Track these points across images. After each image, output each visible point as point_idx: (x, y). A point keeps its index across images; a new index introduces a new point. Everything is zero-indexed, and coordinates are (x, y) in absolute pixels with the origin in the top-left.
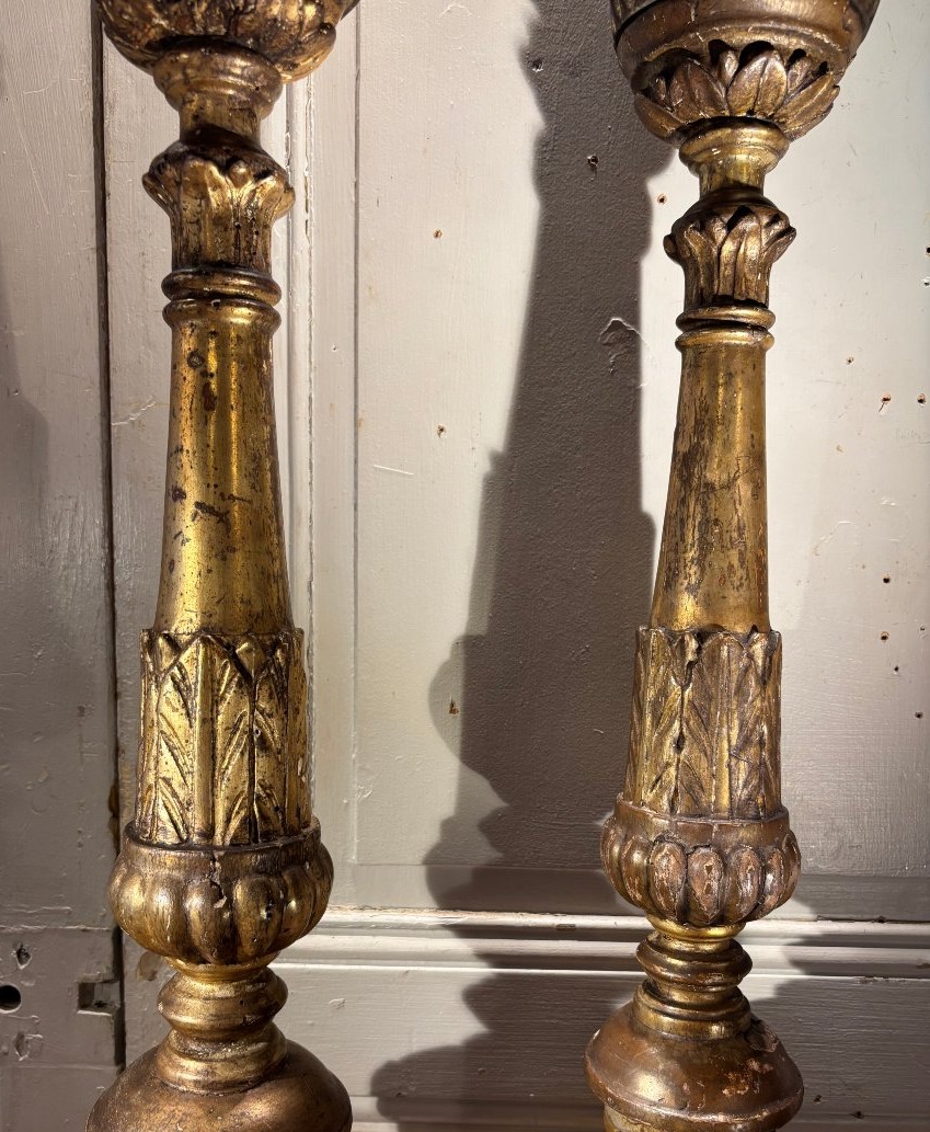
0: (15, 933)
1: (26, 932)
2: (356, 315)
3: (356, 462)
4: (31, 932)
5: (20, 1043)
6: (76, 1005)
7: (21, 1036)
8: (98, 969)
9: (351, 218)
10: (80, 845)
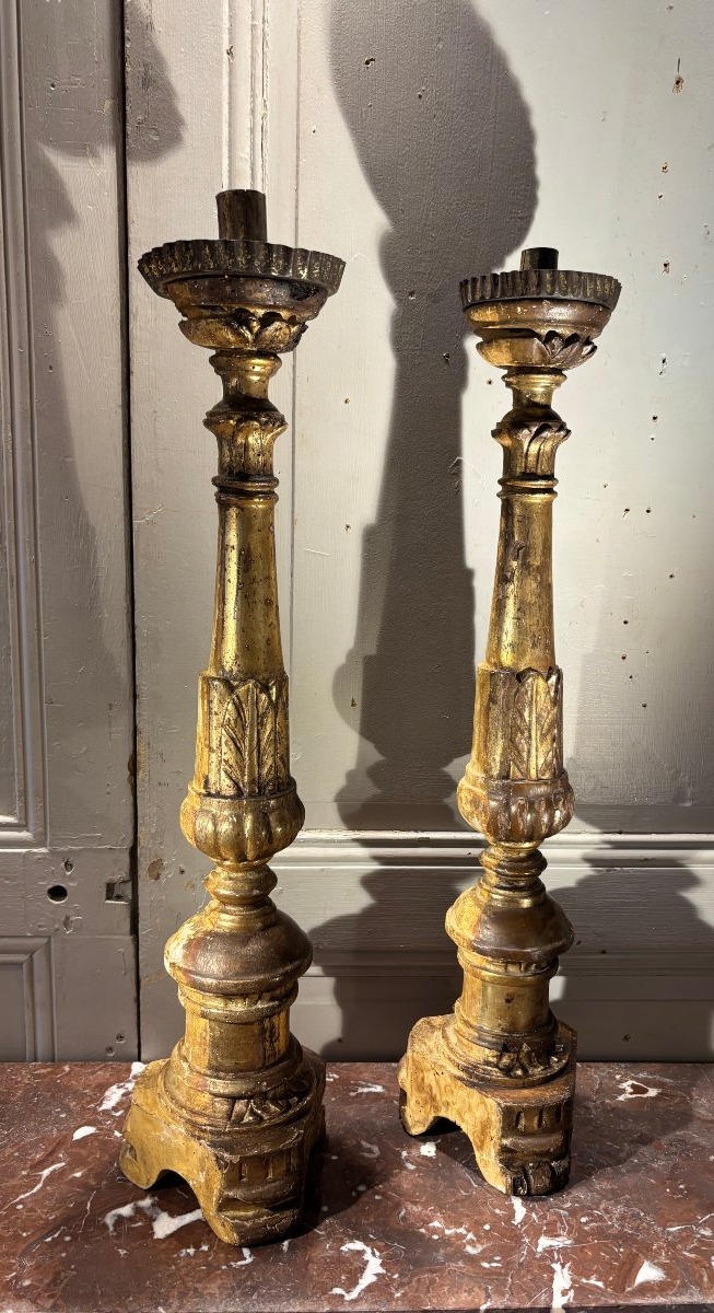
0: (64, 852)
1: (71, 851)
2: (293, 452)
3: (292, 546)
4: (74, 851)
5: (67, 923)
6: (105, 896)
7: (67, 918)
8: (121, 873)
9: (290, 388)
10: (108, 794)
